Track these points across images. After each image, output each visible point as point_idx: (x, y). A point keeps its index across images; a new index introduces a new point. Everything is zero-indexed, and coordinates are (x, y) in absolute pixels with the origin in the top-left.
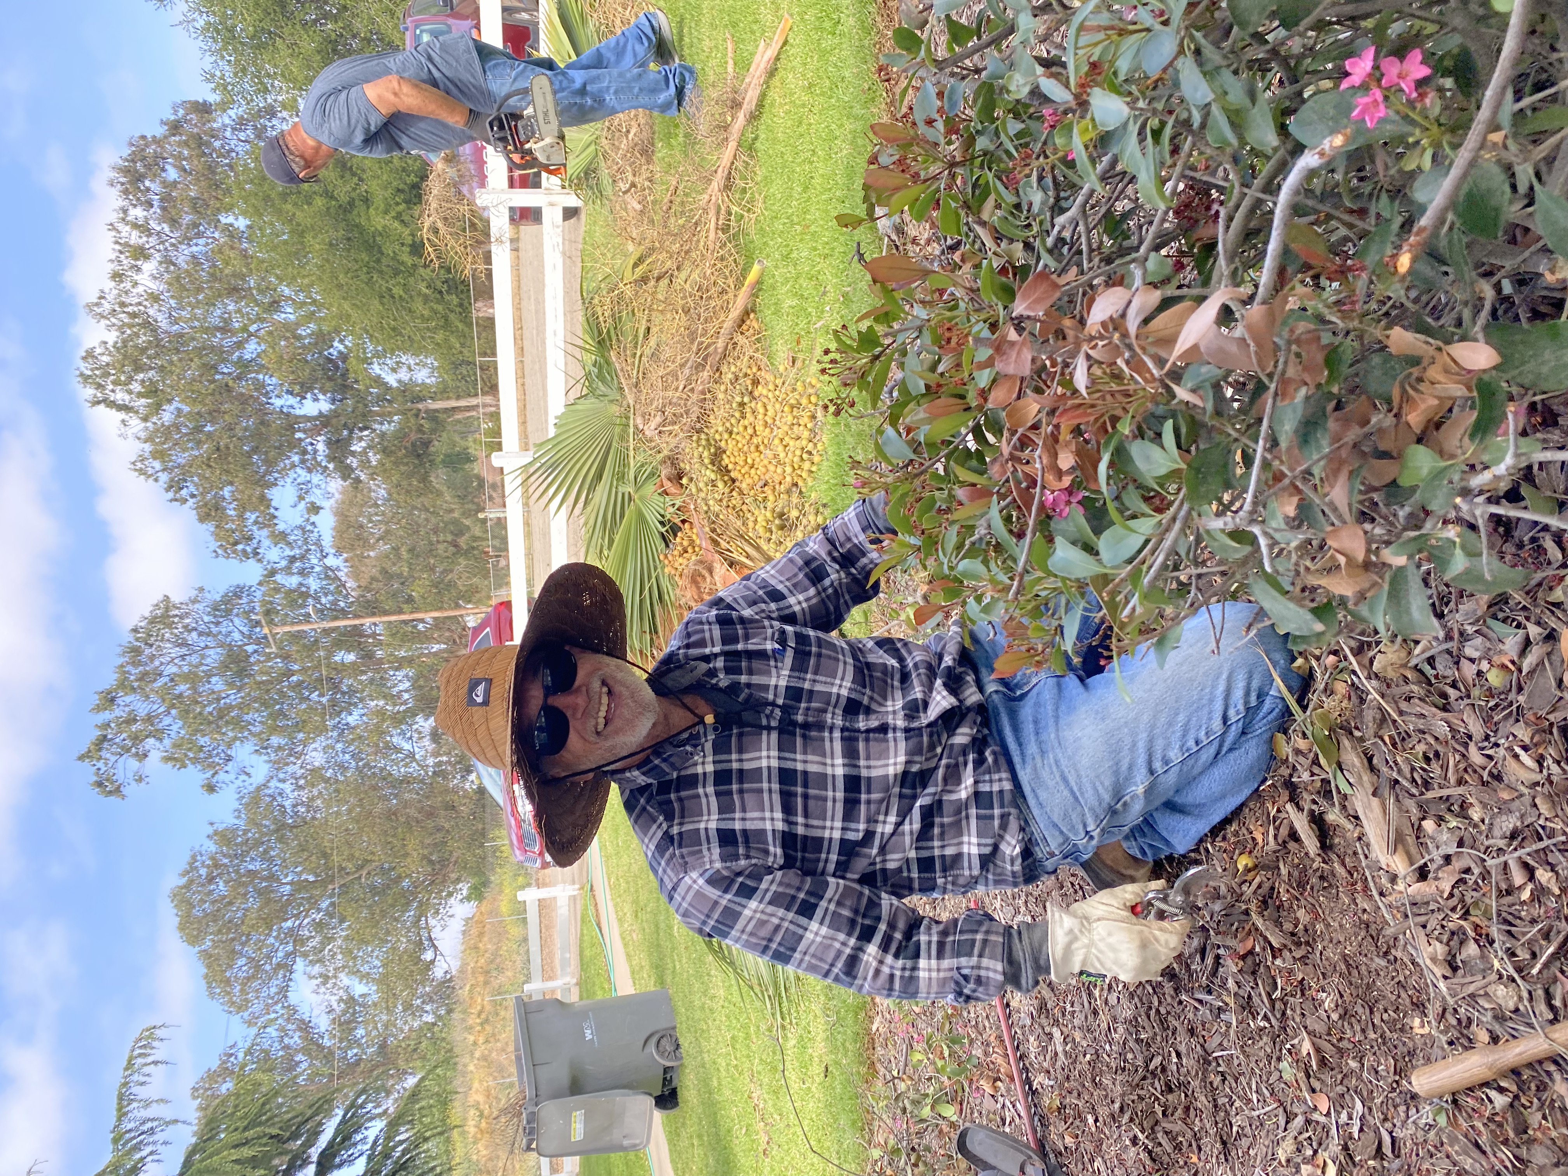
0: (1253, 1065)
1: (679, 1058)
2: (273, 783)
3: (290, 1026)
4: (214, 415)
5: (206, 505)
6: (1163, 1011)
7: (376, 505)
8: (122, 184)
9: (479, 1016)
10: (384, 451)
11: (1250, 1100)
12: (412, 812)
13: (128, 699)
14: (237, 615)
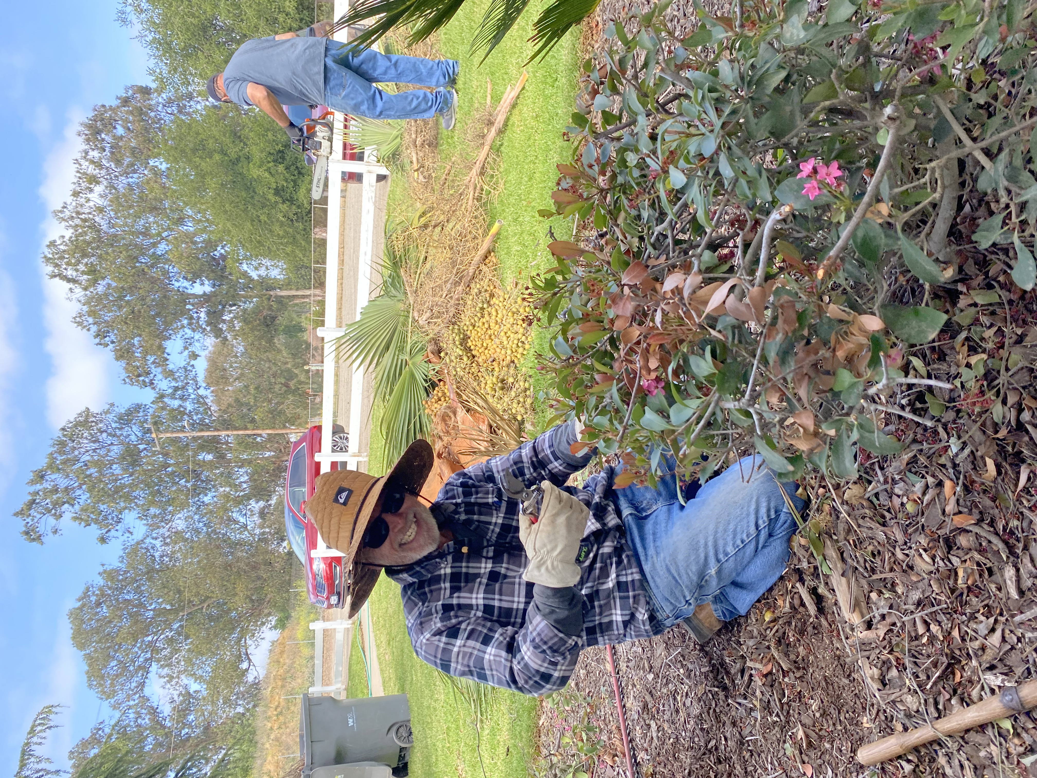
0: (769, 745)
1: (410, 742)
2: (148, 540)
3: (143, 711)
4: (132, 289)
5: (121, 349)
6: (718, 710)
7: (236, 356)
8: (86, 135)
9: (276, 710)
10: (245, 321)
11: (767, 769)
12: (242, 565)
13: (53, 477)
14: (135, 424)
